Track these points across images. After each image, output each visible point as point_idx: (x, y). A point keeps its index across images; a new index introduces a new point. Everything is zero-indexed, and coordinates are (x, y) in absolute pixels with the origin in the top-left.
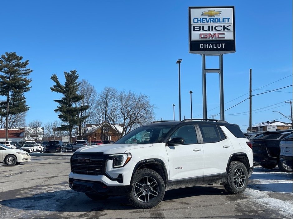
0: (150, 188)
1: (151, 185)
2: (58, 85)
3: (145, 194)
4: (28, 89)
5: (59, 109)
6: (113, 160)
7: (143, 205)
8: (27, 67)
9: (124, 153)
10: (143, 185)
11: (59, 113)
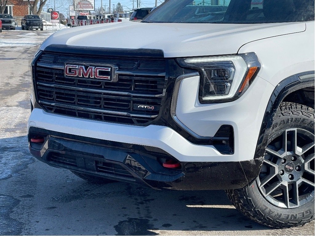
0: (303, 165)
1: (306, 156)
3: (286, 184)
6: (198, 77)
7: (283, 217)
9: (237, 54)
10: (282, 156)
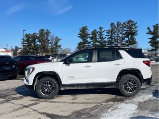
2: (150, 31)
4: (137, 34)
5: (150, 42)
8: (136, 25)
11: (150, 44)
